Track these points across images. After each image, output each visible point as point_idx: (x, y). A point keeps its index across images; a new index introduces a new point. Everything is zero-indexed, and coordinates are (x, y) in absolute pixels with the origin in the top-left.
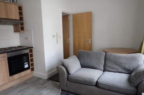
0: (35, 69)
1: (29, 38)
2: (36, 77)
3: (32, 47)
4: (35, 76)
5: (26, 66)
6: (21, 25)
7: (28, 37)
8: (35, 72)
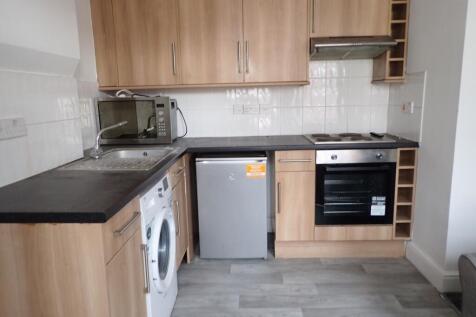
0: (412, 233)
1: (412, 105)
2: (412, 265)
3: (416, 145)
4: (408, 257)
5: (378, 210)
6: (392, 56)
7: (410, 104)
8: (412, 244)
